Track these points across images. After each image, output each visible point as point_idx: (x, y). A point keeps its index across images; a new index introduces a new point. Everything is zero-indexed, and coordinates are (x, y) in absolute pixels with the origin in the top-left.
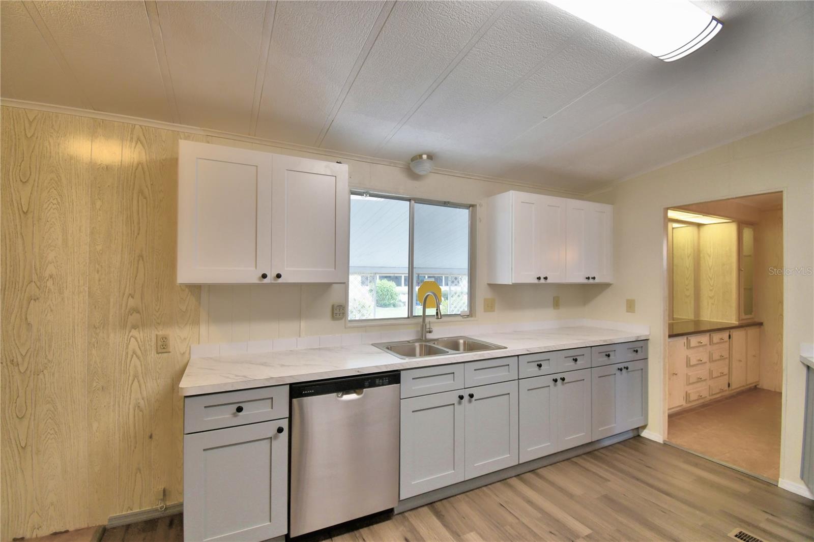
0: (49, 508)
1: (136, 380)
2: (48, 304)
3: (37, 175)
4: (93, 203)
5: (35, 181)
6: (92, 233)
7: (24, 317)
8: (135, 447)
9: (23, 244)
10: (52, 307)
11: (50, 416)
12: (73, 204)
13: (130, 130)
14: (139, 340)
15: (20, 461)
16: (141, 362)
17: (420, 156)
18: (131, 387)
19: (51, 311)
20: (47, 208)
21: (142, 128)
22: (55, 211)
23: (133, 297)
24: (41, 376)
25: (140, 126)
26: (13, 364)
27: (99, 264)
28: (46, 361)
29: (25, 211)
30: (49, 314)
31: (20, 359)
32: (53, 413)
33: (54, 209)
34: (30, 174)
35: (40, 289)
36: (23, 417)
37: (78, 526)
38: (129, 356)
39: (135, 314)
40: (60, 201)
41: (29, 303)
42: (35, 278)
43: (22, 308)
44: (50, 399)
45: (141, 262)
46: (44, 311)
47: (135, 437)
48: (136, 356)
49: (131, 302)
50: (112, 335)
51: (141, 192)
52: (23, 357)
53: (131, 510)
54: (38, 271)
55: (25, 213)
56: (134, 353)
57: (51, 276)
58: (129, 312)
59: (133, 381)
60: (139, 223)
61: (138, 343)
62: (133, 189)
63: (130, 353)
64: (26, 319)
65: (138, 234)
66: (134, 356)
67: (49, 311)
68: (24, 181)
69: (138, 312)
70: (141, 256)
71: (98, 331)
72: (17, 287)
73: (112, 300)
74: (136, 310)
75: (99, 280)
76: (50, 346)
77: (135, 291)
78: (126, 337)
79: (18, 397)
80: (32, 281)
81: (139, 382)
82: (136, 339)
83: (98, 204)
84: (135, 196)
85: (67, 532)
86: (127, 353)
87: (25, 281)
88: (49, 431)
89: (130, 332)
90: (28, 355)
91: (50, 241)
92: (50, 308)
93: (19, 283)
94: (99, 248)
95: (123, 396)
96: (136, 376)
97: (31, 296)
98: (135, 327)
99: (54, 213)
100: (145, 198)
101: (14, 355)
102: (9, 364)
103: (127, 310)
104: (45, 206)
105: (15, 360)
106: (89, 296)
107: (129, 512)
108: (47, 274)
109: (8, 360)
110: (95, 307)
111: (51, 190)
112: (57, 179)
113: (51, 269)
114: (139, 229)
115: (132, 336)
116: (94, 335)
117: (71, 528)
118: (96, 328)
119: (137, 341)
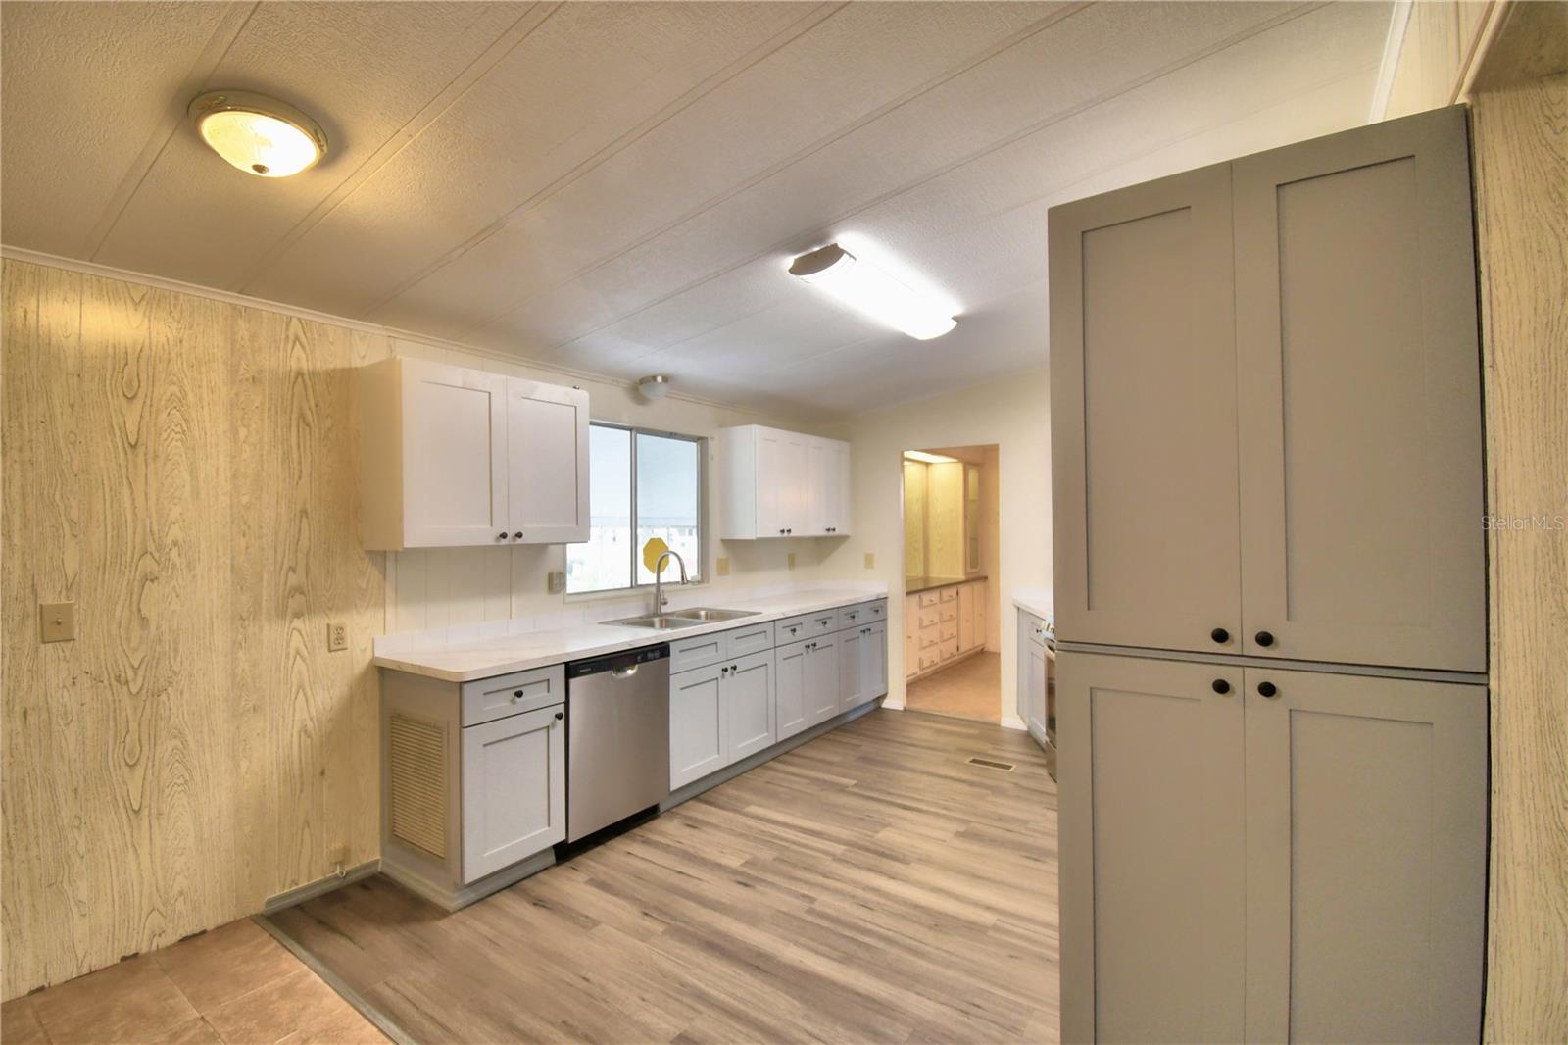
0: (177, 900)
1: (301, 692)
2: (172, 584)
3: (150, 389)
4: (235, 432)
5: (146, 396)
6: (234, 477)
7: (135, 608)
8: (301, 791)
9: (132, 493)
10: (178, 590)
11: (177, 757)
12: (206, 434)
13: (284, 324)
14: (303, 632)
15: (132, 832)
16: (307, 665)
17: (654, 378)
18: (294, 703)
19: (178, 596)
20: (166, 440)
21: (301, 322)
22: (179, 444)
23: (294, 572)
24: (163, 697)
25: (299, 319)
26: (119, 681)
27: (245, 524)
28: (170, 674)
29: (133, 443)
30: (173, 602)
31: (130, 674)
32: (183, 753)
33: (177, 441)
34: (139, 387)
35: (159, 564)
36: (135, 764)
37: (220, 922)
38: (292, 658)
39: (297, 596)
40: (186, 429)
41: (143, 586)
42: (151, 547)
43: (132, 594)
44: (176, 732)
45: (304, 520)
46: (167, 597)
47: (301, 775)
48: (301, 657)
49: (293, 579)
50: (266, 628)
51: (302, 416)
52: (135, 670)
53: (296, 885)
54: (156, 537)
55: (134, 447)
56: (298, 652)
57: (175, 543)
58: (290, 592)
59: (298, 693)
60: (300, 463)
61: (303, 638)
62: (291, 412)
63: (292, 652)
64: (139, 610)
65: (300, 478)
66: (298, 657)
67: (174, 595)
68: (130, 396)
69: (302, 593)
70: (304, 512)
71: (247, 623)
72: (123, 562)
73: (265, 577)
74: (298, 590)
75: (247, 548)
76: (176, 650)
77: (297, 563)
78: (286, 630)
79: (127, 733)
80: (146, 553)
81: (305, 695)
82: (299, 632)
83: (243, 433)
84: (294, 423)
85: (204, 932)
86: (288, 654)
87: (137, 551)
88: (176, 781)
89: (291, 622)
90: (144, 665)
91: (173, 490)
92: (176, 592)
93: (126, 553)
94: (245, 500)
95: (284, 717)
96: (301, 687)
97: (146, 575)
98: (298, 615)
99: (177, 447)
100: (308, 425)
101: (121, 667)
102: (114, 683)
103: (286, 593)
104: (164, 436)
105: (123, 675)
106: (232, 571)
107: (295, 888)
108: (169, 541)
109: (112, 676)
110: (242, 588)
111: (172, 412)
112: (180, 396)
113: (175, 533)
114: (301, 471)
115: (294, 629)
116: (241, 630)
117: (210, 926)
118: (244, 620)
119: (301, 634)
